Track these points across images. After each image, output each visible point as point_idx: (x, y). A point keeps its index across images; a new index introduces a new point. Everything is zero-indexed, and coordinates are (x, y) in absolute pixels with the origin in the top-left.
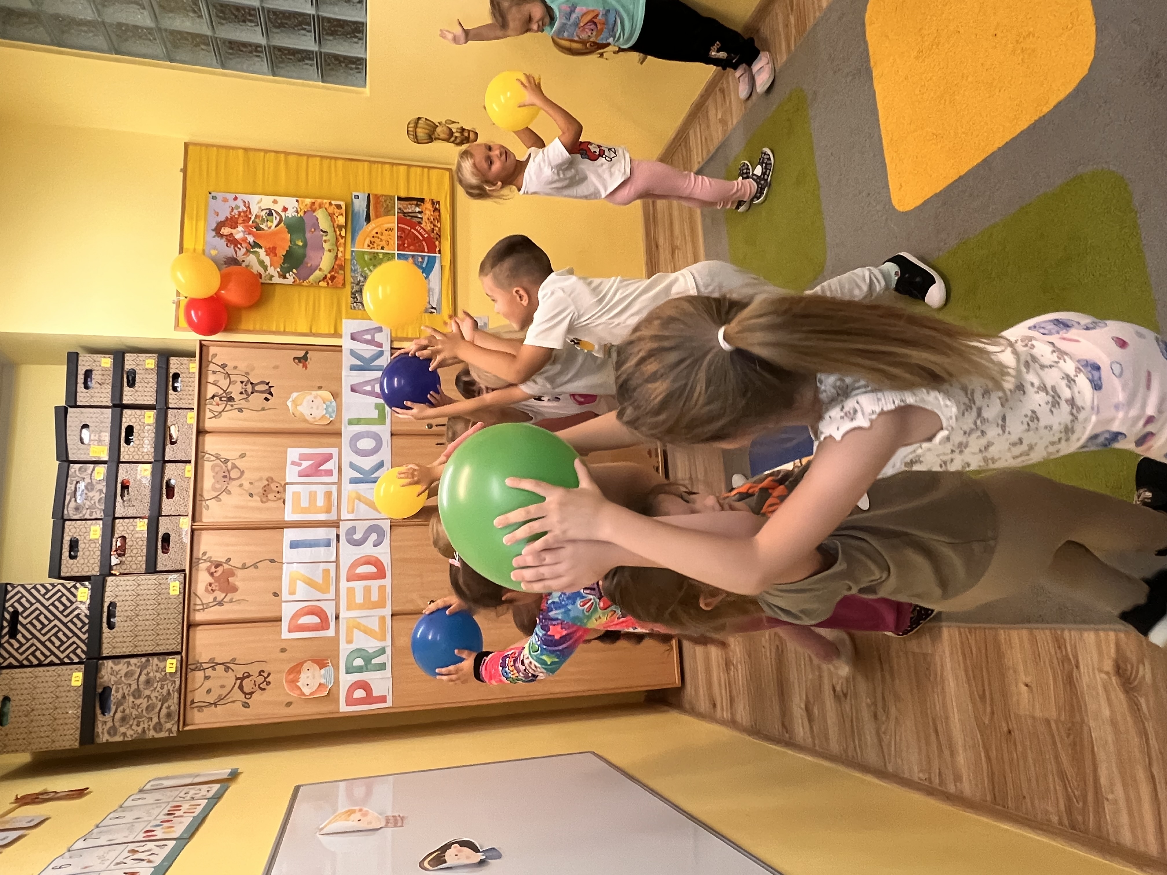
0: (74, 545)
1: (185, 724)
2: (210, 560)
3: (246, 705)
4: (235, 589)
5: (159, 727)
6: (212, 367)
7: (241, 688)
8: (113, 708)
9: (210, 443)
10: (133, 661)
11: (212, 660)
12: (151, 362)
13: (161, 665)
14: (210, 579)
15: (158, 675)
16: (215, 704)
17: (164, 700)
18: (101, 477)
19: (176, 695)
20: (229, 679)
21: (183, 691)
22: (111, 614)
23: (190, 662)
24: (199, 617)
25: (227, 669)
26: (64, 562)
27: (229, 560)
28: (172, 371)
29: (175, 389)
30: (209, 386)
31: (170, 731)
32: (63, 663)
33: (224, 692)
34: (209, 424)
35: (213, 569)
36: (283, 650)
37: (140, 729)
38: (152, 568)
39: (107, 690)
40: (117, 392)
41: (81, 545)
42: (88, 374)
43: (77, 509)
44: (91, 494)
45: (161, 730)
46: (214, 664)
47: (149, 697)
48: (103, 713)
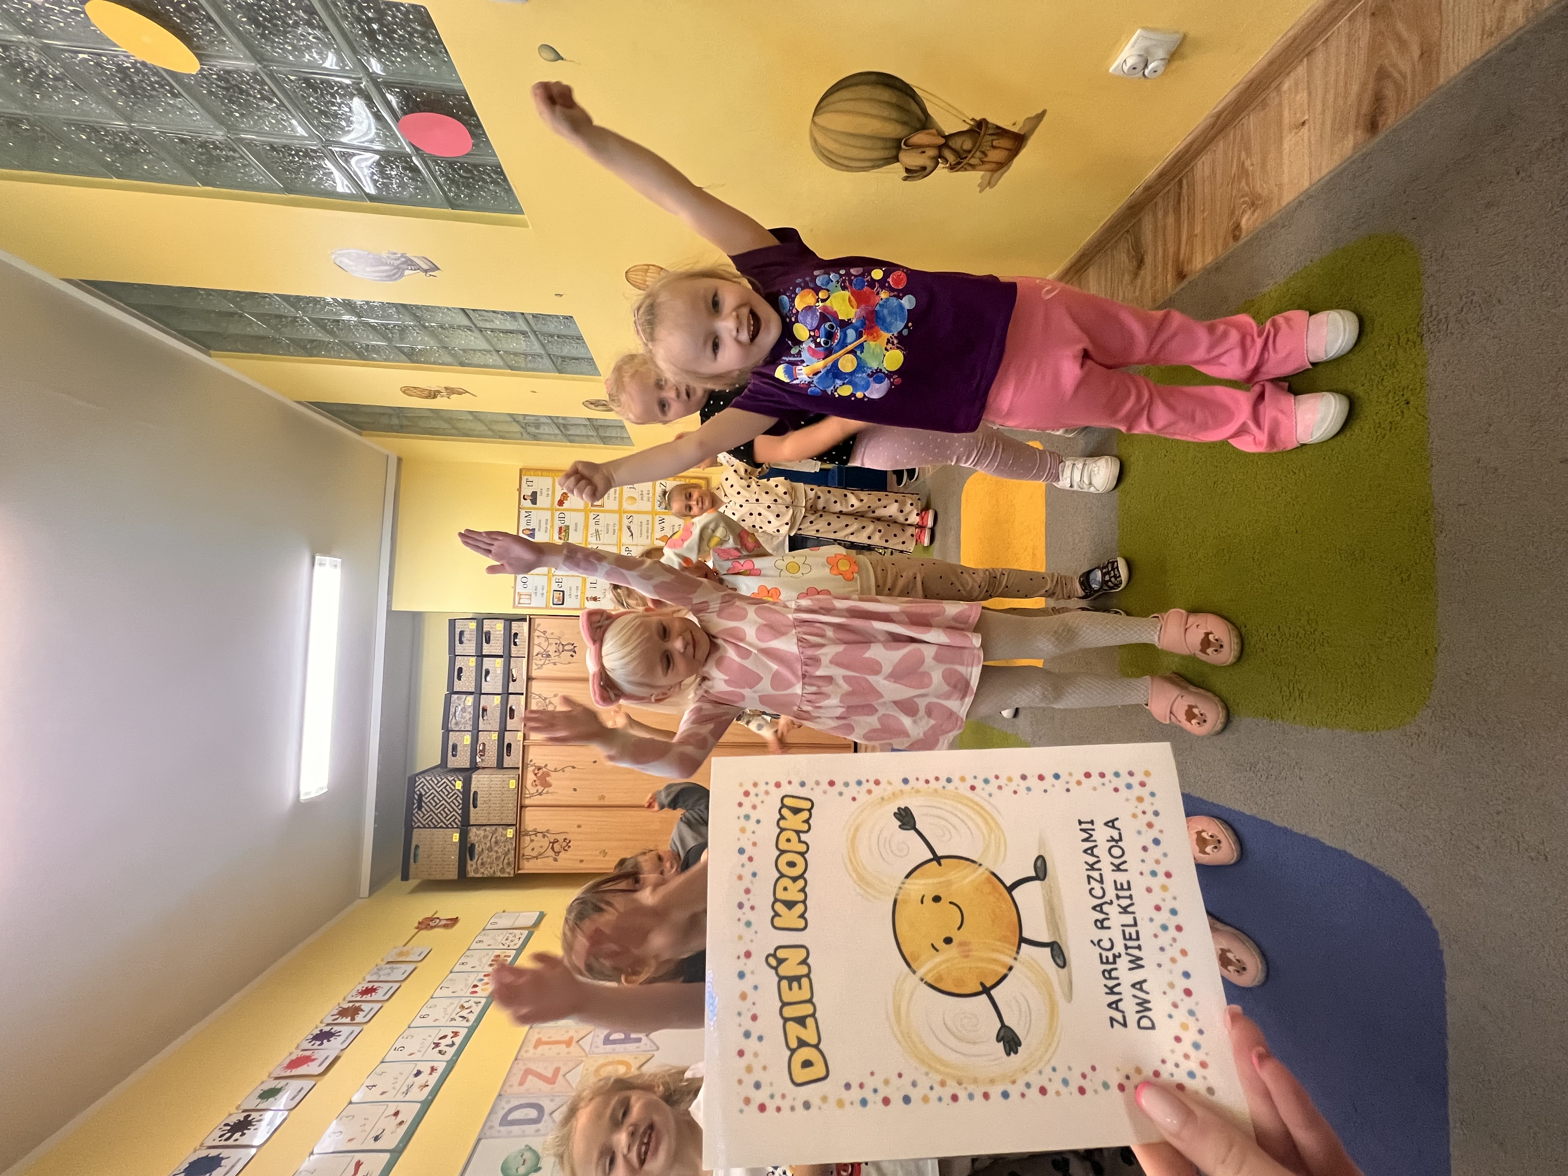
0: (455, 747)
1: (519, 869)
2: (534, 765)
3: (556, 860)
4: (550, 785)
5: (502, 870)
6: (537, 633)
7: (553, 848)
8: (476, 857)
9: (535, 686)
10: (488, 828)
11: (535, 830)
12: (500, 625)
13: (504, 832)
14: (535, 778)
15: (503, 839)
16: (537, 858)
17: (506, 854)
18: (470, 704)
19: (513, 852)
20: (545, 843)
21: (518, 848)
22: (475, 799)
23: (522, 830)
24: (527, 802)
25: (544, 836)
26: (449, 759)
27: (546, 765)
28: (513, 632)
29: (515, 644)
30: (536, 647)
31: (509, 873)
32: (447, 827)
33: (542, 850)
34: (534, 673)
35: (536, 771)
36: (579, 826)
37: (492, 871)
38: (500, 766)
39: (473, 845)
40: (479, 647)
41: (459, 749)
42: (462, 633)
43: (456, 724)
44: (464, 715)
45: (504, 873)
46: (536, 833)
47: (497, 852)
48: (471, 859)
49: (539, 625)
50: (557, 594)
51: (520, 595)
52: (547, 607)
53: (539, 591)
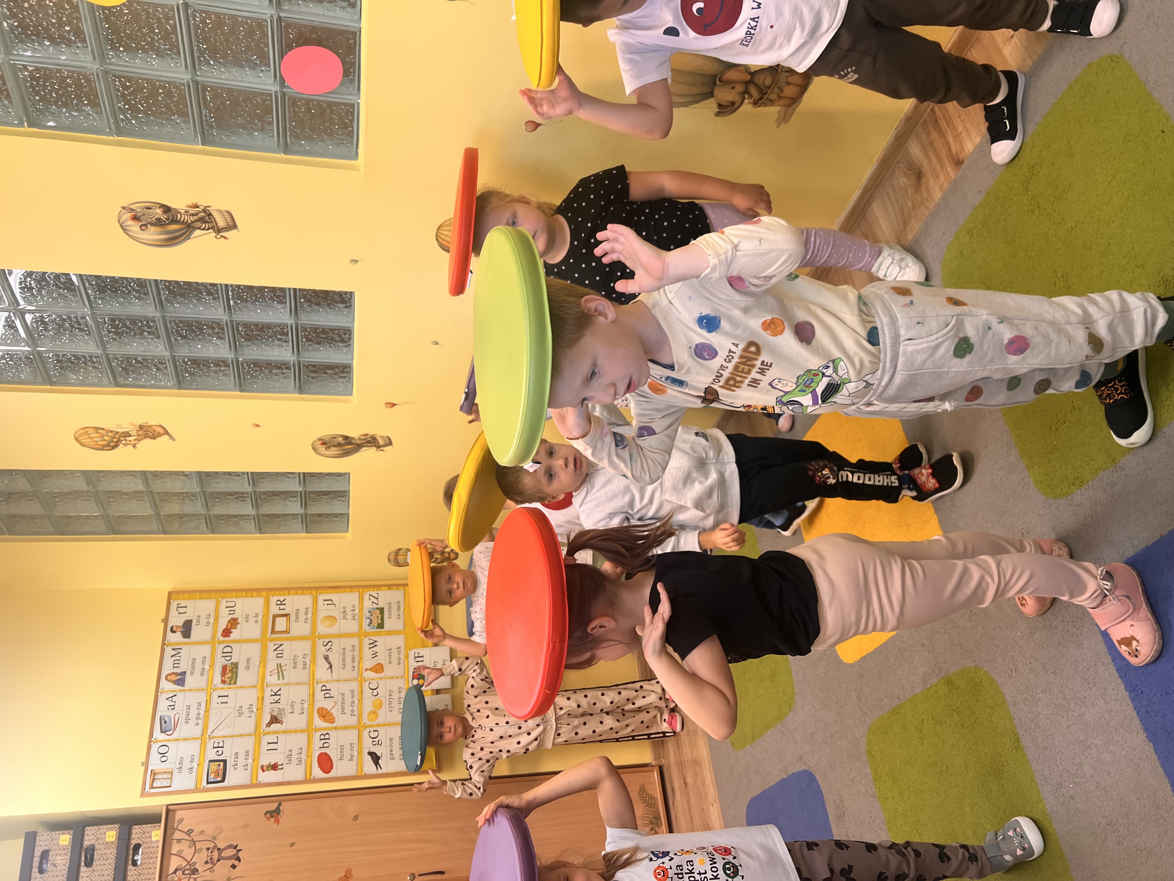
6: (177, 835)
12: (112, 834)
30: (173, 857)
40: (73, 874)
42: (45, 855)
49: (181, 820)
50: (214, 766)
51: (154, 773)
52: (197, 790)
53: (187, 764)
